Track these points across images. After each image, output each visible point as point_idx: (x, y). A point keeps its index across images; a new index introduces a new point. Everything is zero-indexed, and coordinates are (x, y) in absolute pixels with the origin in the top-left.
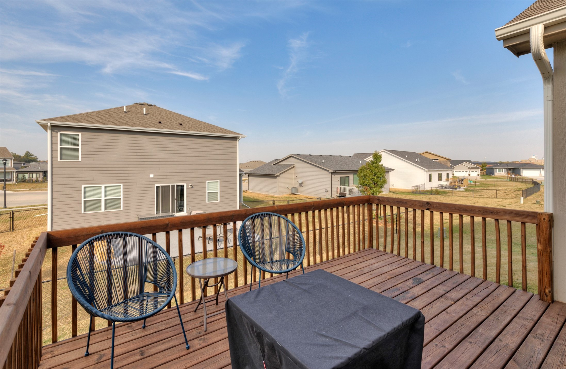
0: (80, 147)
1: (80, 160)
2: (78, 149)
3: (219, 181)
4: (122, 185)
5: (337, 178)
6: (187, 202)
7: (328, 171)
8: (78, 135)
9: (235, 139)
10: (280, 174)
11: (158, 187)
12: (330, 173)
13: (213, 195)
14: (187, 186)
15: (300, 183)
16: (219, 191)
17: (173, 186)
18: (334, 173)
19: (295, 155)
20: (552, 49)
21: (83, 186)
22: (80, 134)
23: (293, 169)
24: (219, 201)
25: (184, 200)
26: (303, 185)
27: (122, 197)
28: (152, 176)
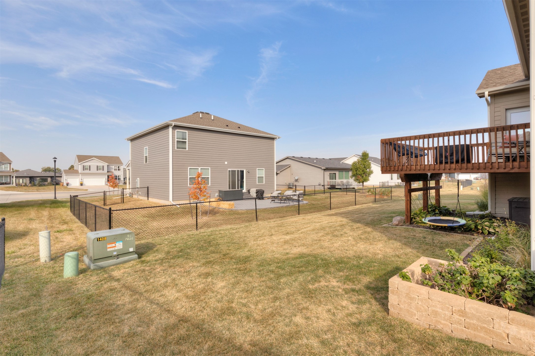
0: (187, 141)
1: (187, 149)
2: (186, 142)
3: (264, 169)
4: (210, 168)
5: (327, 173)
6: (246, 182)
7: (321, 168)
8: (186, 132)
9: (273, 139)
10: (280, 172)
11: (229, 171)
12: (322, 169)
13: (260, 178)
14: (246, 171)
15: (296, 179)
16: (264, 176)
17: (238, 171)
18: (326, 169)
19: (291, 157)
20: (490, 97)
21: (189, 168)
22: (187, 132)
23: (289, 168)
24: (264, 183)
25: (243, 182)
26: (298, 181)
27: (210, 177)
28: (226, 163)
